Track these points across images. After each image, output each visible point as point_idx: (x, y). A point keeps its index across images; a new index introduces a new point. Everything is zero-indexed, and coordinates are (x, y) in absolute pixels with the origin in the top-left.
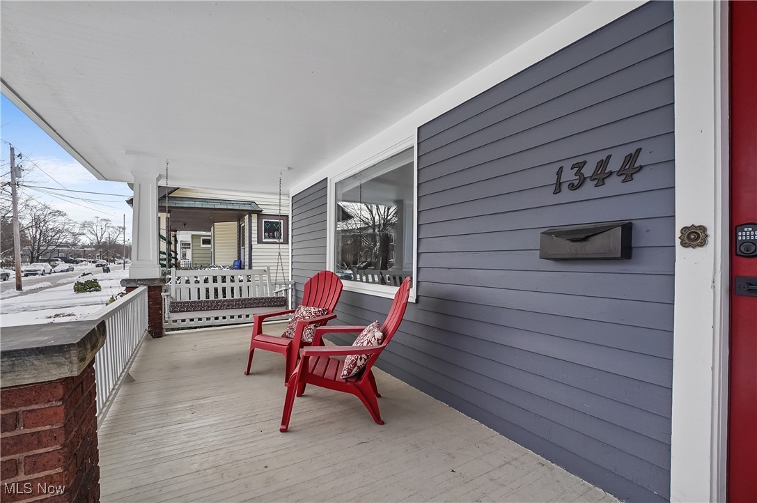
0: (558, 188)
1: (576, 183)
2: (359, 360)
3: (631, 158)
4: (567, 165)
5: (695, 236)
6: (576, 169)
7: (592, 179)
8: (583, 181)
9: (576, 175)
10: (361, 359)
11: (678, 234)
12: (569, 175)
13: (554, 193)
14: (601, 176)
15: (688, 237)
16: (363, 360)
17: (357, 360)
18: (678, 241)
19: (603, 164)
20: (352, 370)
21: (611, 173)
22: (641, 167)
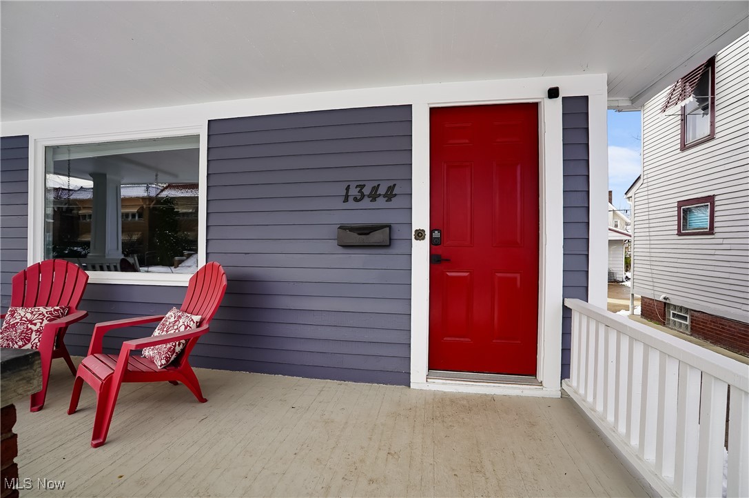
0: (346, 200)
1: (359, 197)
2: (177, 346)
3: (391, 188)
4: (353, 186)
5: (420, 235)
6: (358, 189)
7: (369, 196)
8: (363, 196)
9: (359, 192)
10: (179, 345)
11: (413, 233)
12: (354, 192)
13: (344, 202)
14: (374, 196)
15: (418, 235)
16: (181, 346)
17: (175, 346)
18: (413, 237)
19: (376, 188)
20: (170, 358)
21: (380, 195)
22: (396, 195)
